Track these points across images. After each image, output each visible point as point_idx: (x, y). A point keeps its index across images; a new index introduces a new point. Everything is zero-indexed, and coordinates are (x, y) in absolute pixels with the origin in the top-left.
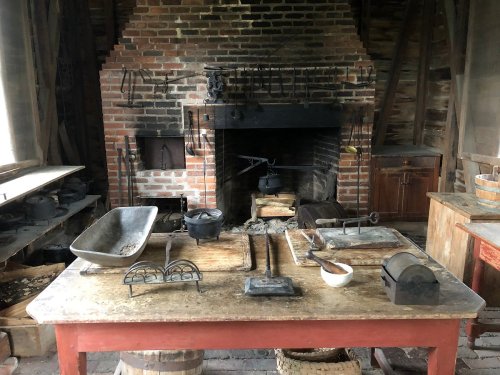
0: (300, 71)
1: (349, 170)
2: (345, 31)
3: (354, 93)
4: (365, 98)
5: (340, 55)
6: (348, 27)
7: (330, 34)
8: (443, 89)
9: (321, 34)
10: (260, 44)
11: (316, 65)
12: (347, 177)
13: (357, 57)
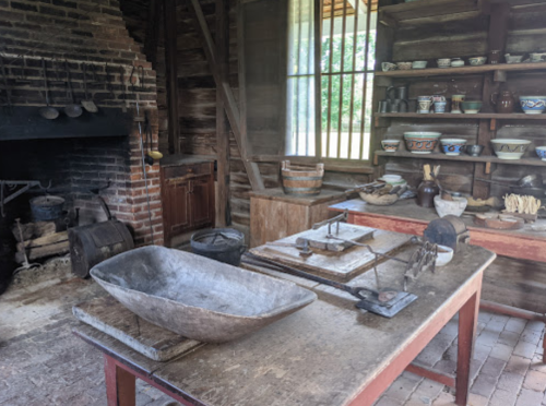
0: (76, 64)
1: (140, 184)
2: (112, 22)
3: (138, 97)
4: (148, 102)
5: (116, 50)
6: (116, 18)
7: (97, 23)
8: (199, 97)
9: (88, 22)
10: (13, 22)
11: (92, 59)
12: (139, 193)
13: (133, 55)
